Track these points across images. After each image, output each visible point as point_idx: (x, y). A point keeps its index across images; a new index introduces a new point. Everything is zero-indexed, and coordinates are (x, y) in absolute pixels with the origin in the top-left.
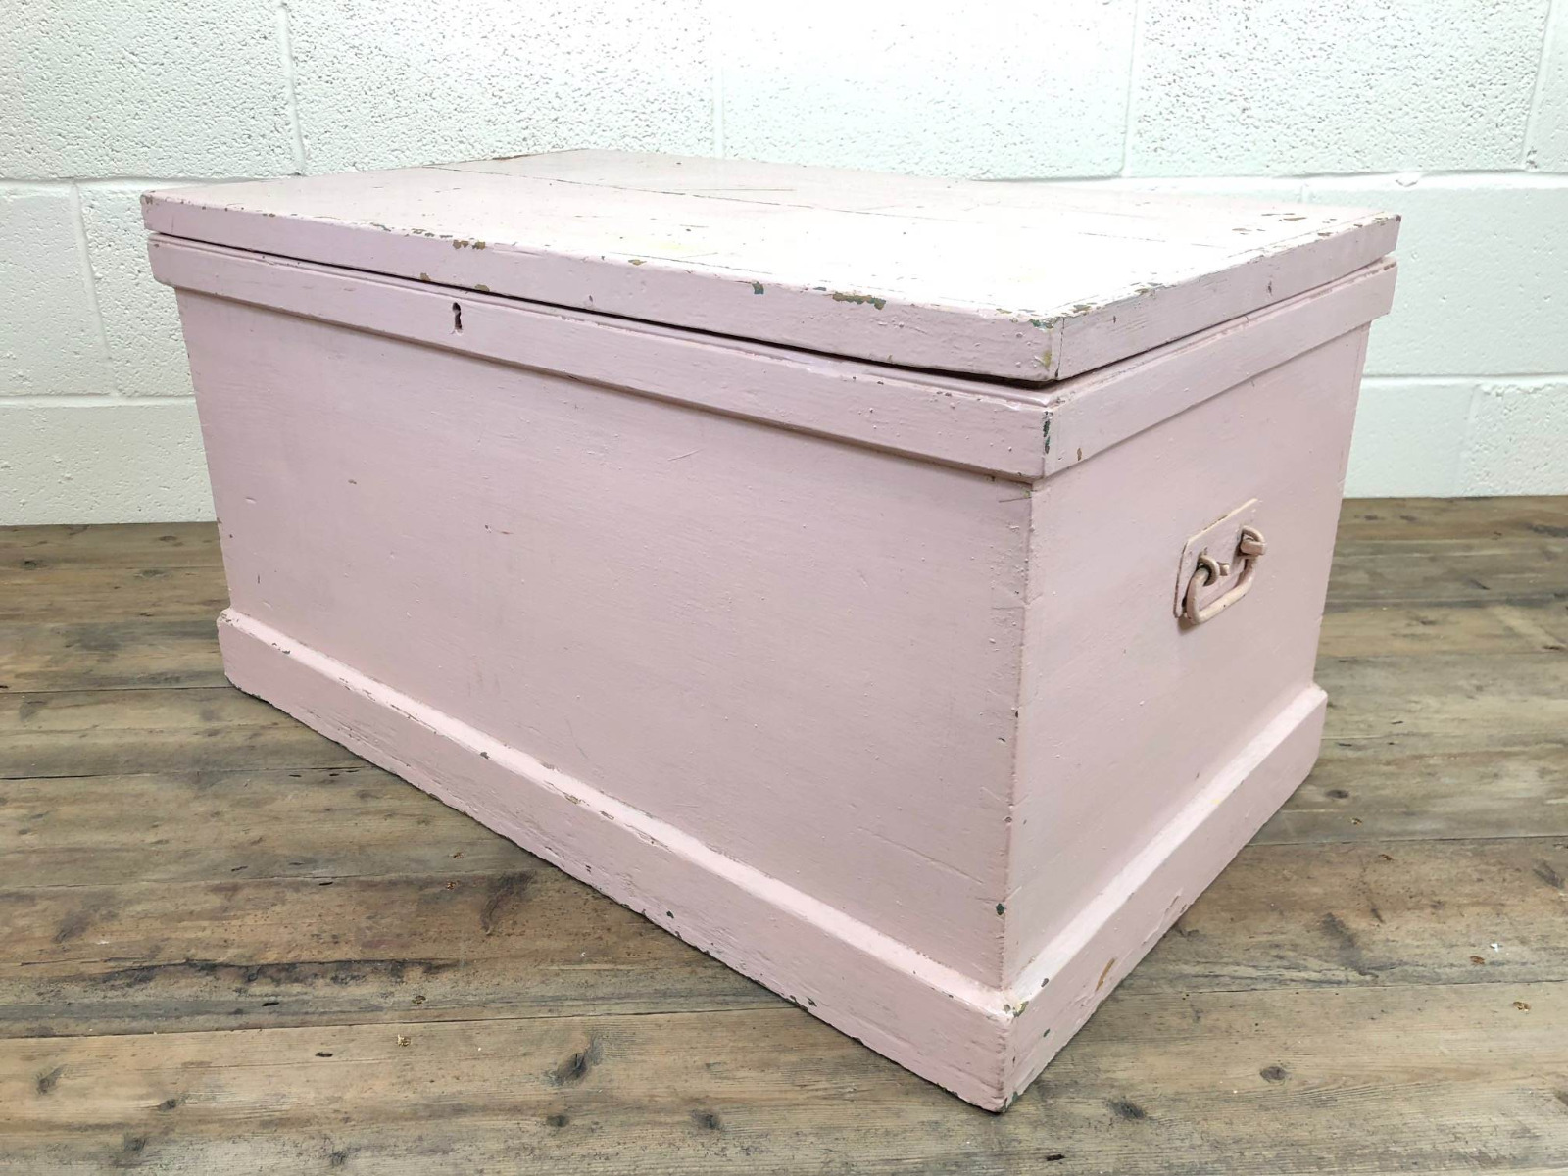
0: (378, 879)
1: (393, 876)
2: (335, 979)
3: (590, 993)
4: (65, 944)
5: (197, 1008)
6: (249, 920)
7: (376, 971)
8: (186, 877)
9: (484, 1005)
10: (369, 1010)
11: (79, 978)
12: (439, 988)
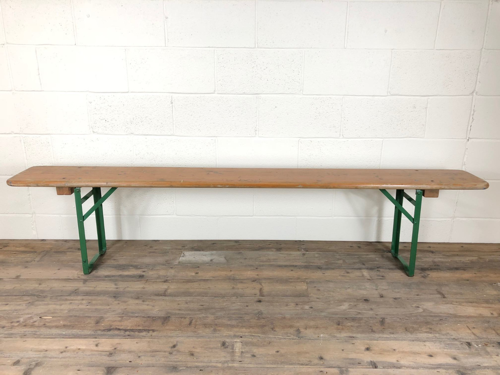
0: (146, 316)
1: (148, 316)
2: (139, 332)
3: (177, 336)
4: (97, 325)
5: (118, 335)
6: (125, 322)
7: (145, 331)
8: (114, 315)
9: (161, 337)
10: (144, 337)
11: (100, 330)
12: (154, 334)
